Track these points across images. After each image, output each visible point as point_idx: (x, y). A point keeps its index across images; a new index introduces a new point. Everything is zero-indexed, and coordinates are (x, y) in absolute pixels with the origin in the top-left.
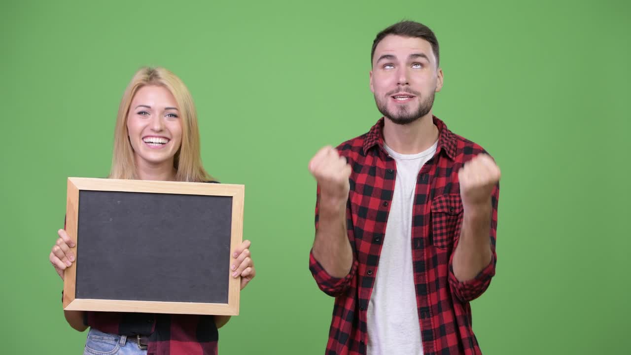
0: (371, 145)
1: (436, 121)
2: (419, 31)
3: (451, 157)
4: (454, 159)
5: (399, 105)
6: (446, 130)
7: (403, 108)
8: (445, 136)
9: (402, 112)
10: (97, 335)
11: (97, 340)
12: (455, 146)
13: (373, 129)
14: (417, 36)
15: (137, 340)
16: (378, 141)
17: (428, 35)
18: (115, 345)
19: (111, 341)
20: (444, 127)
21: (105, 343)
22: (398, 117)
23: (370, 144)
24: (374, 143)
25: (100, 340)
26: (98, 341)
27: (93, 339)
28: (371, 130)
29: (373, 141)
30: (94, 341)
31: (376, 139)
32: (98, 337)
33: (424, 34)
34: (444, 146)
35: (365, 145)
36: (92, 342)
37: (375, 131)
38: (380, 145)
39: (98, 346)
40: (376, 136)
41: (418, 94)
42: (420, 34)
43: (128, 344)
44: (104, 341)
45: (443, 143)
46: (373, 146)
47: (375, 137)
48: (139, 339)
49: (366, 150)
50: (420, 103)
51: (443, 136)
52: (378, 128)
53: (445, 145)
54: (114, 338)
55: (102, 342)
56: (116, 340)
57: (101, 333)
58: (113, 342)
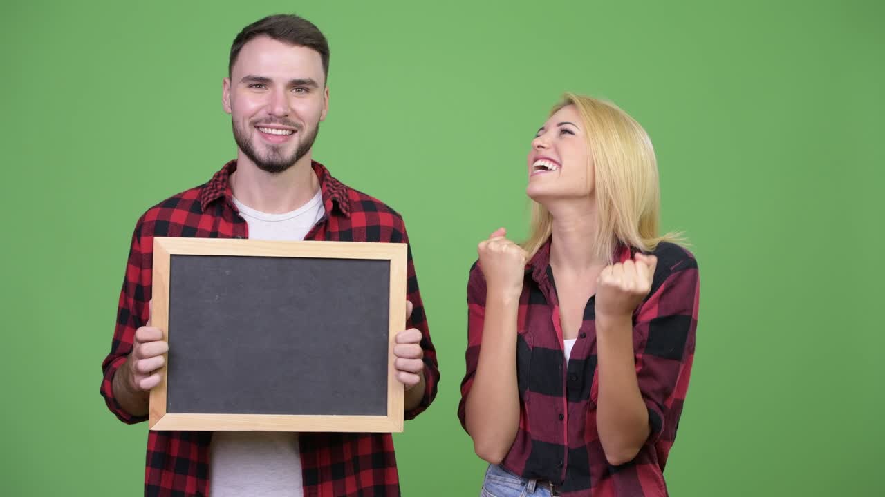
0: (214, 197)
1: (316, 166)
2: (308, 37)
3: (344, 211)
4: (348, 214)
5: (271, 144)
6: (330, 176)
7: (276, 150)
8: (330, 184)
9: (274, 155)
10: (497, 474)
11: (497, 482)
12: (347, 196)
13: (218, 175)
14: (304, 44)
15: (549, 486)
16: (225, 192)
17: (318, 44)
18: (521, 491)
19: (517, 485)
20: (326, 172)
21: (508, 486)
22: (266, 161)
23: (211, 195)
24: (218, 194)
25: (501, 483)
26: (498, 484)
27: (493, 481)
28: (214, 176)
29: (217, 192)
30: (494, 483)
31: (222, 189)
32: (499, 478)
33: (314, 43)
34: (335, 198)
35: (205, 197)
36: (491, 484)
37: (221, 179)
38: (227, 197)
39: (498, 490)
40: (223, 185)
41: (301, 127)
42: (308, 41)
43: (539, 490)
44: (506, 483)
45: (333, 193)
46: (216, 198)
47: (219, 187)
48: (551, 485)
49: (205, 204)
50: (300, 141)
51: (328, 186)
52: (224, 174)
53: (337, 196)
54: (520, 482)
55: (505, 486)
56: (523, 484)
57: (504, 473)
58: (518, 487)
